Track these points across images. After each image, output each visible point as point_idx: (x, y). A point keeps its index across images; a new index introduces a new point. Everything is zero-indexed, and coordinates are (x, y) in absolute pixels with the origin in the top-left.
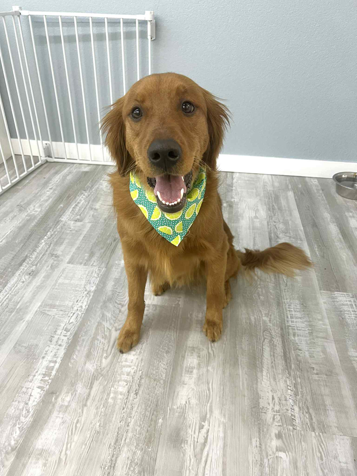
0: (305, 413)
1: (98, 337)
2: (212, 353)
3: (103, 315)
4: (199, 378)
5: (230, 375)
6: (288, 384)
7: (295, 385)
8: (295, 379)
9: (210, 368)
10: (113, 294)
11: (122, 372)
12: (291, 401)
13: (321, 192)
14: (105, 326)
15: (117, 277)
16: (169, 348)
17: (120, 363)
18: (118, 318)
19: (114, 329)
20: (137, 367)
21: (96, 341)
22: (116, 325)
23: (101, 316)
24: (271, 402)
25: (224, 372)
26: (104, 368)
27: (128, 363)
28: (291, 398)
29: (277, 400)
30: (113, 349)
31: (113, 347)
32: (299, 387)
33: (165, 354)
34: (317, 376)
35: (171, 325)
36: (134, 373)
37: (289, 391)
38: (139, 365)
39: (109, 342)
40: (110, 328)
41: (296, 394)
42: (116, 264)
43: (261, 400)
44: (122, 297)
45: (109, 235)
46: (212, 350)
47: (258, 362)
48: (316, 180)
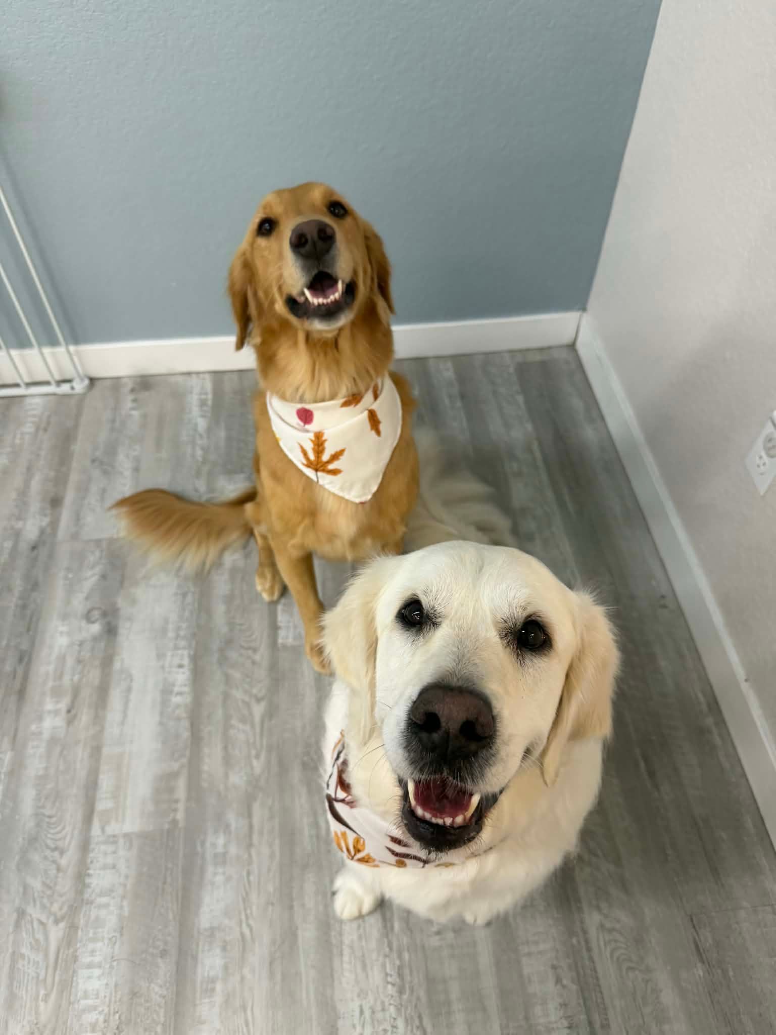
0: (415, 1030)
1: (24, 950)
2: (246, 931)
3: (26, 887)
4: (228, 1000)
5: (284, 977)
6: (388, 970)
7: (400, 969)
8: (400, 957)
9: (246, 971)
10: (38, 825)
11: (82, 1025)
12: (392, 1009)
13: (459, 404)
14: (34, 916)
15: (41, 773)
16: (166, 943)
17: (76, 1006)
18: (58, 888)
19: (52, 919)
20: (109, 1006)
21: (21, 962)
22: (55, 908)
23: (21, 890)
24: (356, 1021)
25: (272, 975)
26: (45, 1026)
27: (90, 1002)
28: (392, 1002)
29: (367, 1013)
30: (58, 972)
31: (55, 969)
32: (407, 971)
33: (159, 960)
34: (437, 937)
35: (164, 883)
36: (105, 1021)
37: (390, 986)
38: (113, 999)
39: (46, 955)
40: (44, 919)
41: (401, 992)
42: (34, 734)
43: (340, 1023)
44: (59, 829)
45: (8, 645)
46: (249, 926)
47: (333, 933)
48: (449, 364)
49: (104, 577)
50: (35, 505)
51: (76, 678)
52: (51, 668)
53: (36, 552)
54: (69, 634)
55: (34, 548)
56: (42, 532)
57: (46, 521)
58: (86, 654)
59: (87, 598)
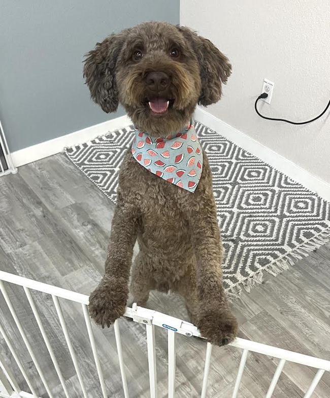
49: (78, 214)
50: (32, 207)
51: (95, 239)
52: (84, 240)
53: (46, 218)
54: (81, 231)
55: (44, 217)
56: (43, 212)
57: (41, 209)
58: (92, 233)
59: (78, 221)
